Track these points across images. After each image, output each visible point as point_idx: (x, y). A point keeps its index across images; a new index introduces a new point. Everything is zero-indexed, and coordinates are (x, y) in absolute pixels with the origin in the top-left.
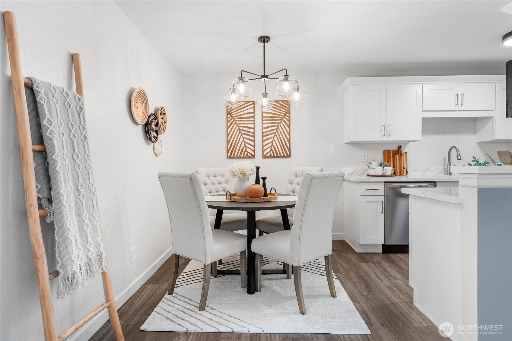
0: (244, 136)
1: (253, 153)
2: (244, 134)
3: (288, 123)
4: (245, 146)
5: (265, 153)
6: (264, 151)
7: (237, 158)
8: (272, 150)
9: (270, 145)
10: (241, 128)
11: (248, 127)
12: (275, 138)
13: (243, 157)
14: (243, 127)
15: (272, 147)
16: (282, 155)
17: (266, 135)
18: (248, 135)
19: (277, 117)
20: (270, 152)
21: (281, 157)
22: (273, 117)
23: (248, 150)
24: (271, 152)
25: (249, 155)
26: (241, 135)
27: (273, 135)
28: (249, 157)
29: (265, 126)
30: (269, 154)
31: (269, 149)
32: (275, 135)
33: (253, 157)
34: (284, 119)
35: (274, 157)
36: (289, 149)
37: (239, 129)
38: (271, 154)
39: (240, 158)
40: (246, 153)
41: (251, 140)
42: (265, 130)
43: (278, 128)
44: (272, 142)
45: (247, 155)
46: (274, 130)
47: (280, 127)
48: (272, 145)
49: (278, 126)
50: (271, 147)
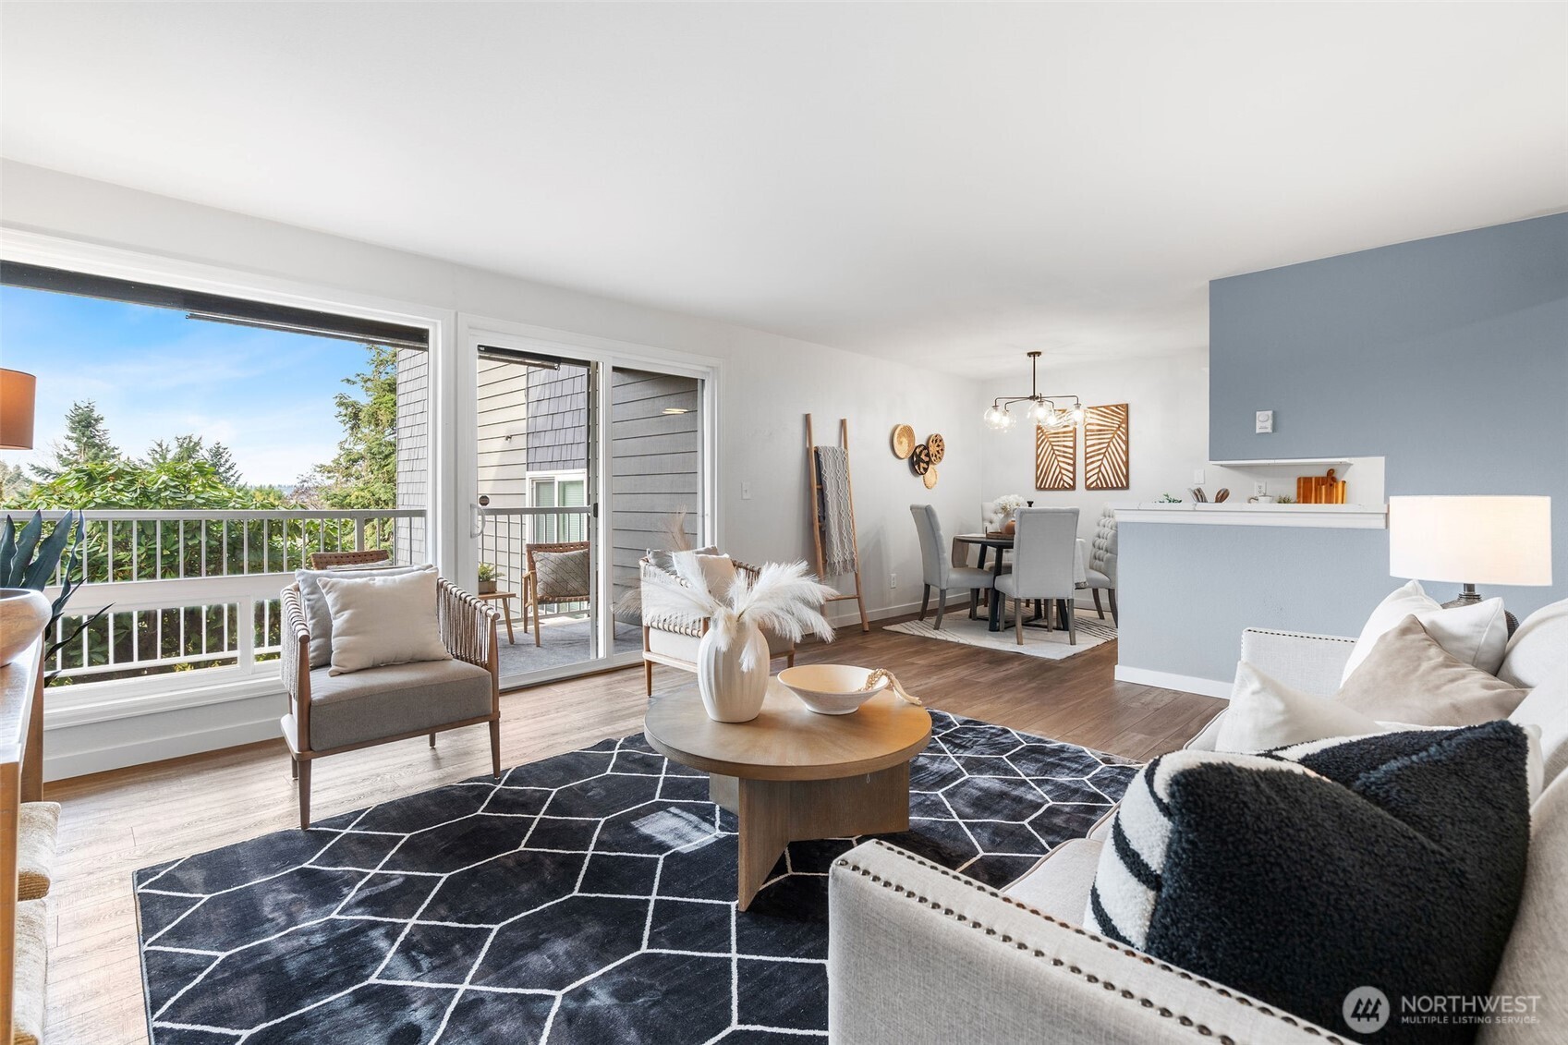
0: (1060, 459)
1: (1071, 483)
2: (1059, 455)
3: (1124, 438)
4: (1060, 472)
5: (1089, 482)
6: (1087, 479)
7: (1049, 489)
8: (1099, 478)
9: (1097, 470)
10: (1055, 448)
11: (1064, 446)
12: (1105, 461)
13: (1058, 489)
14: (1058, 446)
15: (1100, 475)
16: (1115, 486)
17: (1091, 457)
18: (1064, 457)
19: (1108, 430)
20: (1096, 481)
21: (1113, 488)
22: (1100, 430)
23: (1065, 478)
24: (1098, 482)
25: (1066, 485)
26: (1056, 458)
27: (1101, 457)
28: (1066, 489)
29: (1089, 443)
30: (1095, 484)
31: (1095, 477)
32: (1105, 456)
33: (1073, 488)
34: (1119, 432)
35: (1102, 488)
36: (1127, 477)
37: (1052, 449)
38: (1097, 484)
39: (1053, 489)
40: (1062, 482)
41: (1069, 464)
42: (1088, 450)
43: (1109, 446)
44: (1100, 466)
45: (1063, 485)
46: (1103, 448)
47: (1111, 444)
48: (1100, 471)
49: (1109, 443)
50: (1098, 473)
